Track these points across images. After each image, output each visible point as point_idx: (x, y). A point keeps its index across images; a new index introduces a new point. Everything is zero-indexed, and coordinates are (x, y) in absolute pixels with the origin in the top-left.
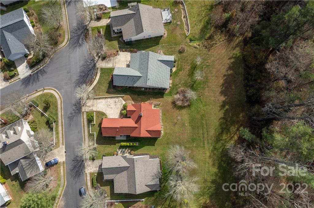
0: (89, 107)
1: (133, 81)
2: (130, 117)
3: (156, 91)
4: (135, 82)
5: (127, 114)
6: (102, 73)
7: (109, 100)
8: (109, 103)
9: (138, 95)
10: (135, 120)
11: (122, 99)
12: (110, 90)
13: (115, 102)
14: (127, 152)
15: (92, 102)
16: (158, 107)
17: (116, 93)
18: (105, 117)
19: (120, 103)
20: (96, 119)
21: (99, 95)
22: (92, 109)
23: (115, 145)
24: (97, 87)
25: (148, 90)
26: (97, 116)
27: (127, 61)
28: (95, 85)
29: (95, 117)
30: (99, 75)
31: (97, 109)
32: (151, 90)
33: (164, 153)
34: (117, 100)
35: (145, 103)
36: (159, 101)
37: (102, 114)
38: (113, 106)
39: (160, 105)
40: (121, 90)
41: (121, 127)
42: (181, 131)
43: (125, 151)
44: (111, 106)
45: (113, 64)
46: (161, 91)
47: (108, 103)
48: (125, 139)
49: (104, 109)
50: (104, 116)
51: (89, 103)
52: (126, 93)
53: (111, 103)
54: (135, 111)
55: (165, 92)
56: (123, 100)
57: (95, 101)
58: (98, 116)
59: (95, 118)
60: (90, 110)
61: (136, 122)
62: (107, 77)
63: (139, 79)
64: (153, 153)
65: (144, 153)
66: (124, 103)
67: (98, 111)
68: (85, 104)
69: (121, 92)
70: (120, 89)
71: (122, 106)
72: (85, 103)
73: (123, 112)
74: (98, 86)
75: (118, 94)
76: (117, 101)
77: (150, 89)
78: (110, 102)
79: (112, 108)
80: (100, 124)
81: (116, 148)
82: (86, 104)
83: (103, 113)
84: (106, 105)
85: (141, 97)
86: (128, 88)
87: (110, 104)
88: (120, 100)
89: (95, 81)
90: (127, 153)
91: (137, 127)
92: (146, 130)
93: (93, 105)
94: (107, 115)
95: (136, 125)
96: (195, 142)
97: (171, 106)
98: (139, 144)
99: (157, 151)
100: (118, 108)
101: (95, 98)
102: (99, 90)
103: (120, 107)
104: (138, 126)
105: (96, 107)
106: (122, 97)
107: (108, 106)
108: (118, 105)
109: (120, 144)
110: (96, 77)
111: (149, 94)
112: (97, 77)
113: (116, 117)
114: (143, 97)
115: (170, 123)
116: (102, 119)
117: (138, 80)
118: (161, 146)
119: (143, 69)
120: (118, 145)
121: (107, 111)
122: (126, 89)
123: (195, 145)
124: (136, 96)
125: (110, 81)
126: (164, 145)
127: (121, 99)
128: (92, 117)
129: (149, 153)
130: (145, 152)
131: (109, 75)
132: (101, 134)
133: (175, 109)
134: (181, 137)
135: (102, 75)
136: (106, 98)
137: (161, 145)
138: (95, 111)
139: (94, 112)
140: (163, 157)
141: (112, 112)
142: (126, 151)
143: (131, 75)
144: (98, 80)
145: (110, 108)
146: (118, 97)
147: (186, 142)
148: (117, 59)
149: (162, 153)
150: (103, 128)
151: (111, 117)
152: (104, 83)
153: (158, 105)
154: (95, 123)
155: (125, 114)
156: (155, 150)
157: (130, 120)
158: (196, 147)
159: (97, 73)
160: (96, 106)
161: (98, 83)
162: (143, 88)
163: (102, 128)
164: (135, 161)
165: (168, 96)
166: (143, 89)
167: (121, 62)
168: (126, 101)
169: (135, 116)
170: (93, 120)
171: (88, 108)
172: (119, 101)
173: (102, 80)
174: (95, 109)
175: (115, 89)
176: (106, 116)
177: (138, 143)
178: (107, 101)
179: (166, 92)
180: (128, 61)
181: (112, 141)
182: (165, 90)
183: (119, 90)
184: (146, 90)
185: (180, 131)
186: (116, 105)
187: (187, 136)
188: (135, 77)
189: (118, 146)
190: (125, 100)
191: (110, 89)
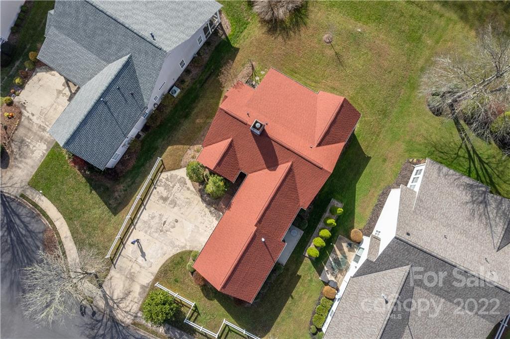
0: (128, 293)
1: (130, 99)
2: (242, 177)
3: (206, 58)
4: (136, 95)
5: (226, 181)
6: (49, 189)
7: (145, 216)
8: (157, 220)
9: (186, 116)
10: (263, 162)
11: (169, 173)
12: (116, 194)
13: (165, 199)
14: (343, 254)
15: (118, 275)
16: (257, 78)
17: (138, 179)
18: (191, 260)
19: (178, 185)
20: (182, 291)
21: (111, 240)
22: (143, 287)
23: (299, 277)
24: (80, 230)
25: (188, 80)
26: (175, 283)
27: (59, 92)
28: (69, 234)
29: (171, 292)
30: (45, 204)
31: (151, 270)
32: (195, 72)
33: (407, 138)
34: (160, 190)
35: (226, 97)
36: (243, 65)
37: (179, 263)
38: (171, 214)
39: (257, 68)
40: (138, 159)
41: (260, 222)
42: (370, 53)
43: (336, 255)
44: (170, 220)
45: (42, 139)
46: (217, 44)
47: (152, 223)
48: (298, 234)
49: (165, 248)
50: (187, 263)
51: (116, 284)
52: (157, 149)
53: (157, 214)
54: (231, 145)
55: (224, 33)
56: (172, 172)
57: (121, 262)
58: (176, 281)
59: (176, 295)
60: (140, 294)
61: (272, 163)
62: (72, 182)
63: (135, 72)
64: (390, 170)
65: (375, 201)
66: (182, 173)
67: (160, 272)
68: (111, 303)
69: (143, 165)
70: (132, 163)
71: (189, 183)
72: (106, 299)
73: (210, 188)
74: (82, 226)
75: (145, 177)
76: (165, 194)
77: (187, 71)
78: (153, 218)
79: (177, 221)
80: (207, 289)
81: (311, 281)
82: (112, 299)
83: (175, 256)
84: (156, 235)
85: (196, 110)
86: (143, 135)
87: (161, 219)
88: (167, 179)
89: (57, 224)
90: (347, 253)
91: (290, 170)
92: (319, 145)
93: (132, 278)
94: (188, 248)
95: (283, 169)
96: (421, 36)
97: (280, 39)
98: (337, 200)
99: (390, 155)
100: (189, 203)
101: (112, 260)
102: (94, 229)
103: (188, 194)
104: (289, 164)
105: (143, 272)
106: (163, 169)
107: (163, 228)
108: (178, 195)
109: (307, 261)
110: (48, 217)
111: (203, 83)
112: (49, 213)
113: (215, 223)
114: (201, 104)
115: (328, 70)
116: (193, 272)
117: (134, 78)
118: (381, 136)
119: (110, 42)
120: (306, 269)
121: (177, 243)
122: (143, 142)
123: (429, 42)
124: (186, 125)
125: (89, 180)
126: (383, 126)
127: (164, 176)
128: (164, 304)
129: (383, 185)
130: (376, 195)
131: (66, 171)
132: (239, 302)
133: (292, 34)
134: (386, 64)
135: (53, 192)
136: (132, 222)
137: (378, 135)
138: (156, 279)
139: (152, 287)
140: (418, 151)
141: (189, 227)
142: (338, 252)
143: (104, 88)
144: (59, 215)
145: (174, 227)
146: (152, 180)
147: (408, 60)
148: (34, 119)
149: (403, 146)
150: (224, 287)
151: (203, 240)
152: (82, 201)
153: (254, 73)
154: (193, 305)
155: (222, 184)
156: (385, 160)
157: (252, 179)
158: (437, 42)
159: (36, 205)
160: (138, 269)
161: (69, 219)
162: (175, 88)
163: (223, 291)
164: (407, 237)
165: (244, 34)
166: (178, 91)
167: (52, 110)
168: (182, 163)
169: (249, 151)
170: (180, 304)
171: (130, 298)
172: (166, 187)
173: (71, 203)
174: (146, 278)
175: (124, 177)
176: (191, 252)
177: (334, 202)
178: (145, 222)
179: (228, 32)
180: (61, 87)
181: (282, 282)
182: (221, 32)
183: (134, 167)
184: (185, 86)
185: (369, 57)
186: (174, 203)
187: (393, 48)
188: (119, 82)
189: (310, 269)
190: (177, 166)
191: (114, 192)
